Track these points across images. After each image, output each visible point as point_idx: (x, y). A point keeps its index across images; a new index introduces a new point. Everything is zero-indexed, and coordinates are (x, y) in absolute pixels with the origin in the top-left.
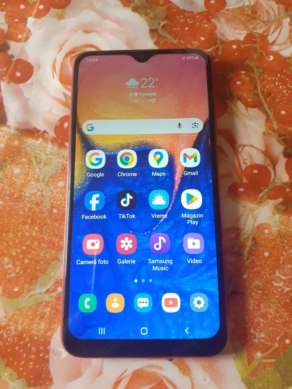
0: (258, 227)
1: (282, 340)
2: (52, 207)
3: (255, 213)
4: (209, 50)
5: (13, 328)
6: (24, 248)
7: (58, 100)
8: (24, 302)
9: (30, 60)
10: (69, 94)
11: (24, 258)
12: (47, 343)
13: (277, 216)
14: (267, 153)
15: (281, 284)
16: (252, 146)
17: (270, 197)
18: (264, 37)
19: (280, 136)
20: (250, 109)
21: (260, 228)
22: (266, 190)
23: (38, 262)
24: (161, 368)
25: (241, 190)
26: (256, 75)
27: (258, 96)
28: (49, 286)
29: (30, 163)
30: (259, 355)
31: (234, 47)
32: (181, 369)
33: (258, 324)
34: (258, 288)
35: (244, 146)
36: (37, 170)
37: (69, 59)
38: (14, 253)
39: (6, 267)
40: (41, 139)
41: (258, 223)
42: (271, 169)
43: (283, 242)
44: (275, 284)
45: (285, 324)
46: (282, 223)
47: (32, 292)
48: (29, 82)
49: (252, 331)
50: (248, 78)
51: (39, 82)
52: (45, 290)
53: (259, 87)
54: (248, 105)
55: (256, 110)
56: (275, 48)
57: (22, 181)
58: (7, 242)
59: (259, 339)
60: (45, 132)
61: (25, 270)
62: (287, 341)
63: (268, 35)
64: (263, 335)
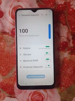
0: (64, 58)
1: (68, 84)
2: (12, 53)
3: (64, 54)
4: (53, 7)
5: (5, 83)
6: (6, 64)
7: (11, 23)
8: (7, 77)
9: (2, 11)
10: (14, 21)
11: (6, 66)
12: (13, 86)
13: (69, 55)
14: (68, 38)
15: (69, 72)
16: (64, 37)
17: (68, 50)
18: (69, 3)
19: (71, 33)
20: (64, 26)
21: (65, 58)
22: (67, 49)
23: (10, 67)
24: (40, 91)
25: (61, 48)
26: (66, 15)
27: (66, 22)
28: (13, 73)
29: (5, 42)
30: (63, 88)
31: (61, 6)
32: (45, 91)
33: (63, 81)
34: (63, 73)
35: (62, 36)
36: (7, 44)
37: (13, 10)
38: (3, 65)
39: (2, 69)
40: (7, 35)
41: (64, 57)
42: (68, 43)
43: (70, 62)
44: (67, 72)
45: (69, 81)
46: (70, 57)
47: (9, 75)
48: (3, 17)
49: (61, 83)
50: (64, 16)
51: (6, 18)
52: (12, 74)
53: (67, 19)
54: (63, 25)
55: (65, 26)
56: (72, 7)
57: (4, 47)
58: (1, 63)
59: (63, 84)
60: (8, 33)
61: (6, 69)
62: (69, 85)
63: (70, 2)
64: (64, 84)
